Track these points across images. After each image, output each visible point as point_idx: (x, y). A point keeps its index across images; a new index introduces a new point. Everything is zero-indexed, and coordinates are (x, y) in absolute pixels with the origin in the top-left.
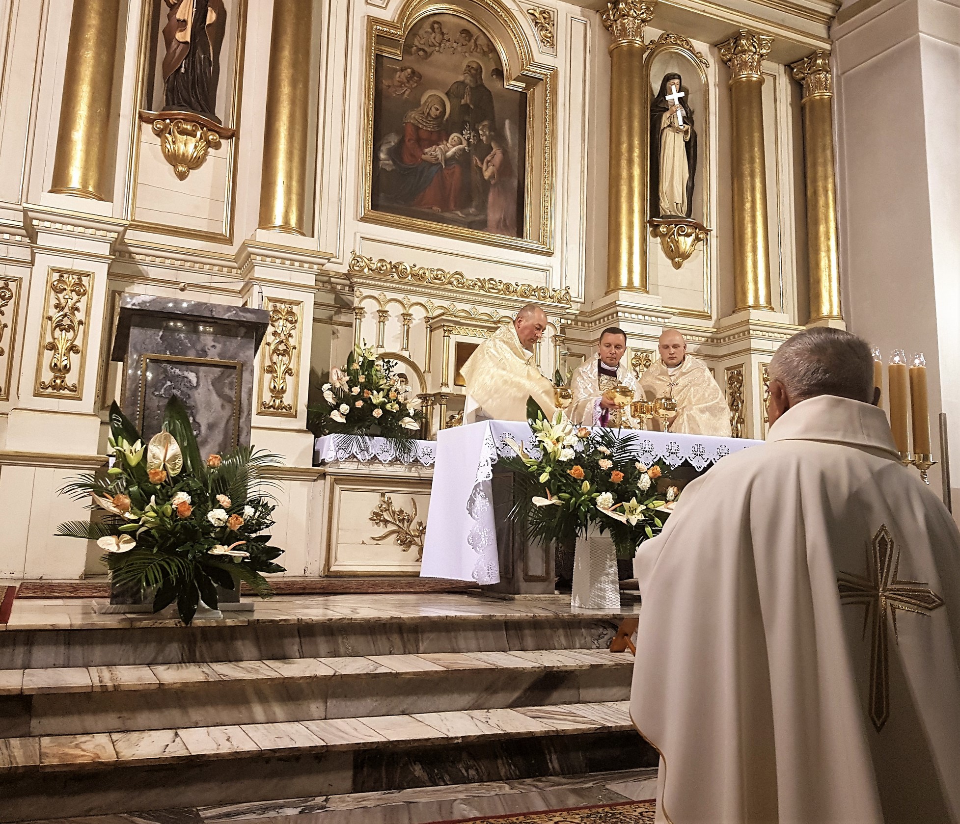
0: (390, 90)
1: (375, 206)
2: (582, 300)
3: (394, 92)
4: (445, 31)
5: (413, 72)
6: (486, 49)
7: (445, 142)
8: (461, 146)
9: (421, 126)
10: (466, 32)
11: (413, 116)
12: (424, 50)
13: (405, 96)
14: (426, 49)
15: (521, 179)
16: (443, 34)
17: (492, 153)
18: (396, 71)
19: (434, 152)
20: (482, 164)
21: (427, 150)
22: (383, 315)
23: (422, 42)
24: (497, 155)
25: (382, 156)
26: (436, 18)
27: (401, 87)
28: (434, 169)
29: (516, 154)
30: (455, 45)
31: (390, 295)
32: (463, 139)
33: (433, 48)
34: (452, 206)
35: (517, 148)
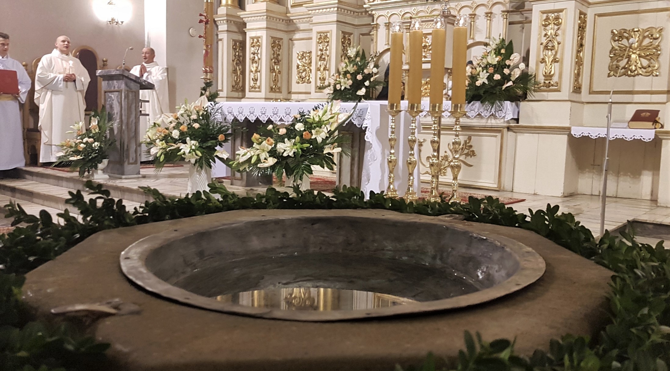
22: (388, 25)
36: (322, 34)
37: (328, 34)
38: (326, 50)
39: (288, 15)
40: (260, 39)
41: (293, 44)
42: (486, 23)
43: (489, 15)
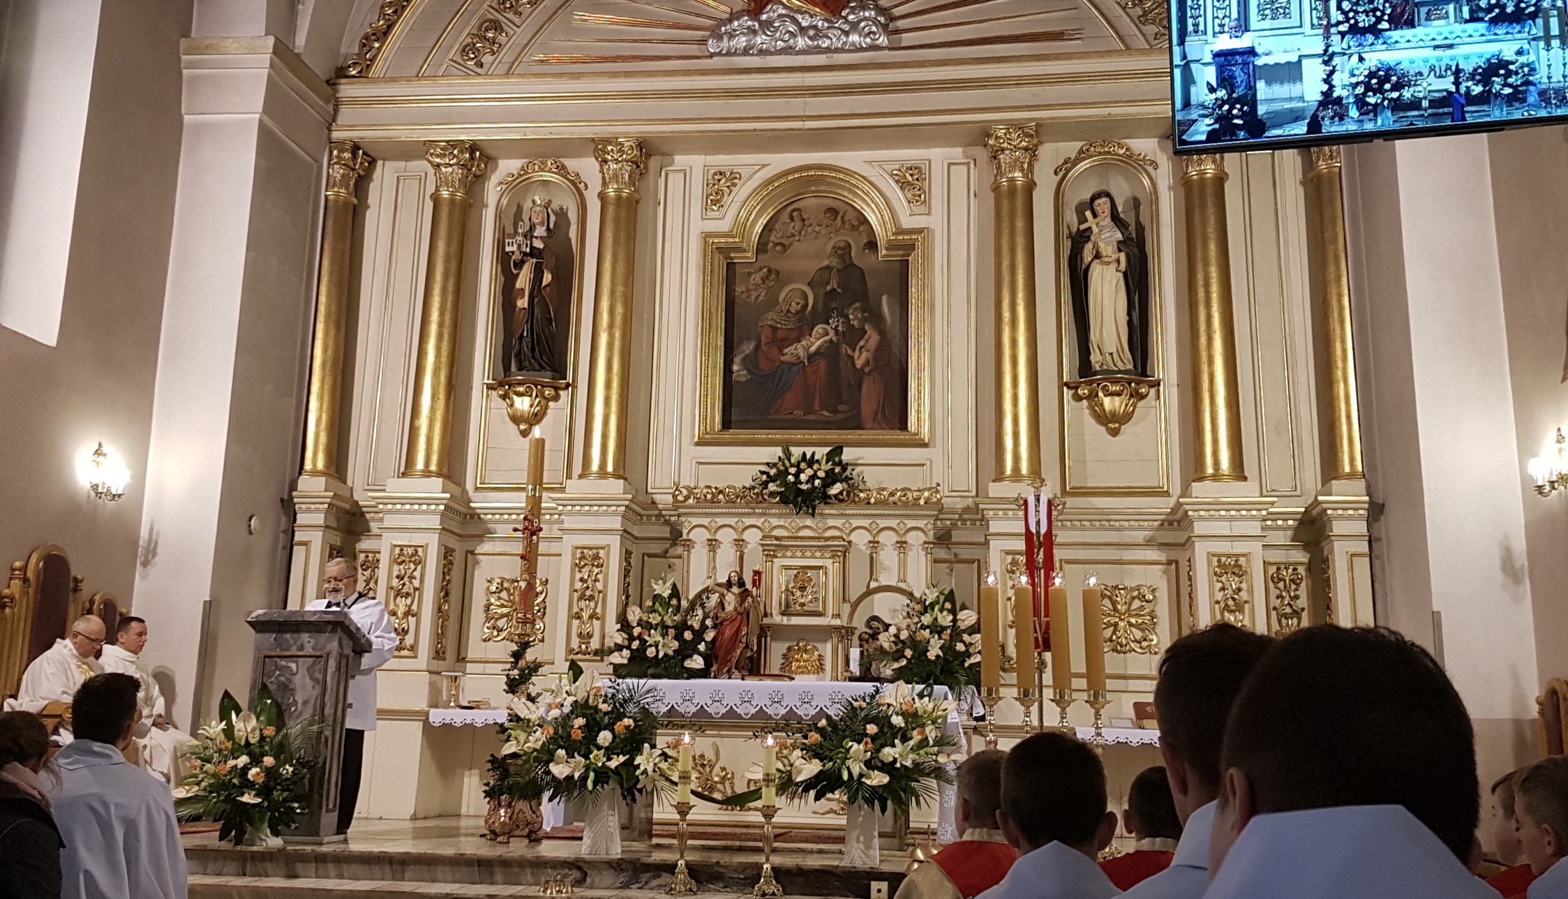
0: (743, 296)
1: (726, 425)
2: (974, 493)
3: (749, 297)
4: (805, 217)
5: (770, 271)
6: (855, 223)
7: (808, 337)
8: (827, 338)
9: (779, 326)
10: (833, 212)
11: (771, 317)
12: (781, 244)
13: (761, 298)
14: (783, 241)
15: (904, 361)
16: (803, 220)
17: (866, 337)
18: (750, 274)
19: (797, 350)
20: (854, 350)
21: (786, 351)
22: (713, 544)
23: (779, 236)
24: (872, 338)
25: (735, 368)
26: (795, 206)
27: (756, 290)
28: (795, 369)
29: (897, 332)
30: (817, 229)
31: (721, 521)
32: (829, 329)
33: (792, 239)
34: (817, 406)
35: (897, 326)
36: (586, 551)
37: (601, 552)
38: (596, 580)
39: (472, 505)
40: (420, 550)
41: (477, 563)
42: (897, 558)
43: (902, 545)
